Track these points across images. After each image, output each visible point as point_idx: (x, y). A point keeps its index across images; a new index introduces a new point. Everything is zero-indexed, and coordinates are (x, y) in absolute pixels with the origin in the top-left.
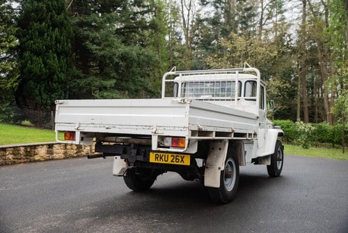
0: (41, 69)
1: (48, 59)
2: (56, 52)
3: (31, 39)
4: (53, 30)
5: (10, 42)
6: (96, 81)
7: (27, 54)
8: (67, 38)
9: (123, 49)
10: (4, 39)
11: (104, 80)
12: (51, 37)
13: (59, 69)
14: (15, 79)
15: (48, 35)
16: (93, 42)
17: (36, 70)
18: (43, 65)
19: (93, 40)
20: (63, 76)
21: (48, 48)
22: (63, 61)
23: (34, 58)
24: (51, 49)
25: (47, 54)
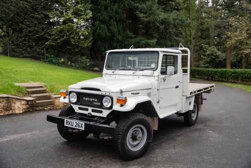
0: (106, 33)
1: (110, 25)
2: (116, 20)
3: (100, 12)
4: (114, 5)
5: (86, 15)
6: (143, 40)
7: (97, 23)
8: (123, 10)
9: (162, 15)
10: (83, 13)
11: (149, 39)
12: (113, 10)
13: (118, 33)
14: (89, 40)
15: (110, 9)
16: (141, 12)
17: (103, 34)
18: (107, 30)
19: (141, 10)
20: (120, 37)
21: (110, 18)
22: (121, 27)
23: (101, 26)
24: (113, 18)
25: (110, 22)
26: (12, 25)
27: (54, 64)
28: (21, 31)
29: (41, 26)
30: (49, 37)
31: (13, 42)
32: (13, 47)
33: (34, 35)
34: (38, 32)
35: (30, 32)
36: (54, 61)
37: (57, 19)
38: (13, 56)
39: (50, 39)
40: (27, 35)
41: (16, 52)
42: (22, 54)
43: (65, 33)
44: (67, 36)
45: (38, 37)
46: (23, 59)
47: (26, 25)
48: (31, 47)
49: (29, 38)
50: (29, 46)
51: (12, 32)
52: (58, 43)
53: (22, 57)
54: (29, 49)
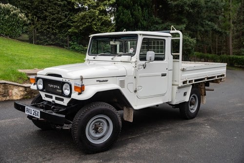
0: (129, 19)
1: (134, 11)
2: (140, 5)
7: (120, 8)
13: (143, 18)
14: (112, 27)
17: (126, 19)
18: (131, 16)
20: (145, 23)
21: (135, 2)
22: (146, 12)
23: (125, 11)
24: (137, 3)
25: (134, 7)
26: (37, 13)
27: (77, 51)
28: (45, 19)
29: (64, 13)
30: (72, 24)
31: (37, 29)
32: (37, 35)
33: (58, 22)
34: (61, 19)
35: (54, 19)
36: (77, 48)
37: (82, 5)
38: (38, 44)
39: (72, 26)
40: (50, 23)
41: (40, 40)
42: (47, 42)
43: (87, 20)
44: (89, 22)
45: (61, 24)
46: (47, 46)
47: (50, 13)
48: (55, 34)
49: (53, 25)
50: (53, 34)
51: (36, 20)
52: (81, 30)
53: (47, 45)
54: (53, 37)
